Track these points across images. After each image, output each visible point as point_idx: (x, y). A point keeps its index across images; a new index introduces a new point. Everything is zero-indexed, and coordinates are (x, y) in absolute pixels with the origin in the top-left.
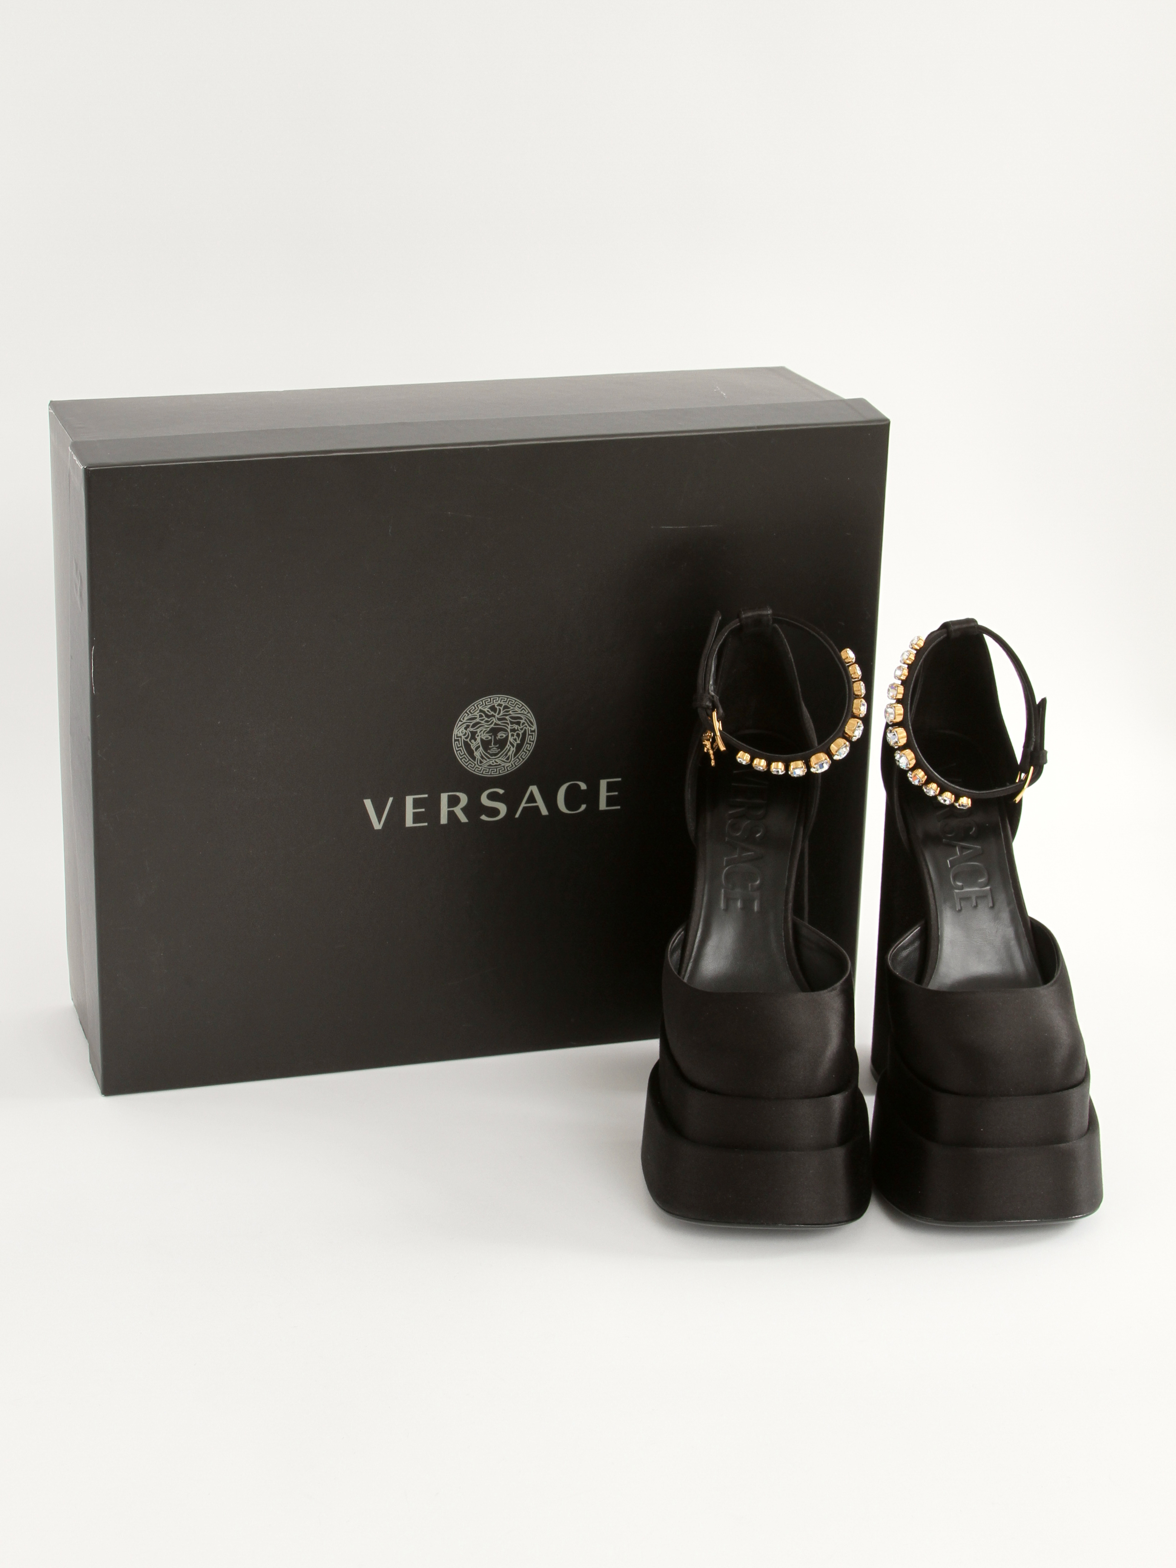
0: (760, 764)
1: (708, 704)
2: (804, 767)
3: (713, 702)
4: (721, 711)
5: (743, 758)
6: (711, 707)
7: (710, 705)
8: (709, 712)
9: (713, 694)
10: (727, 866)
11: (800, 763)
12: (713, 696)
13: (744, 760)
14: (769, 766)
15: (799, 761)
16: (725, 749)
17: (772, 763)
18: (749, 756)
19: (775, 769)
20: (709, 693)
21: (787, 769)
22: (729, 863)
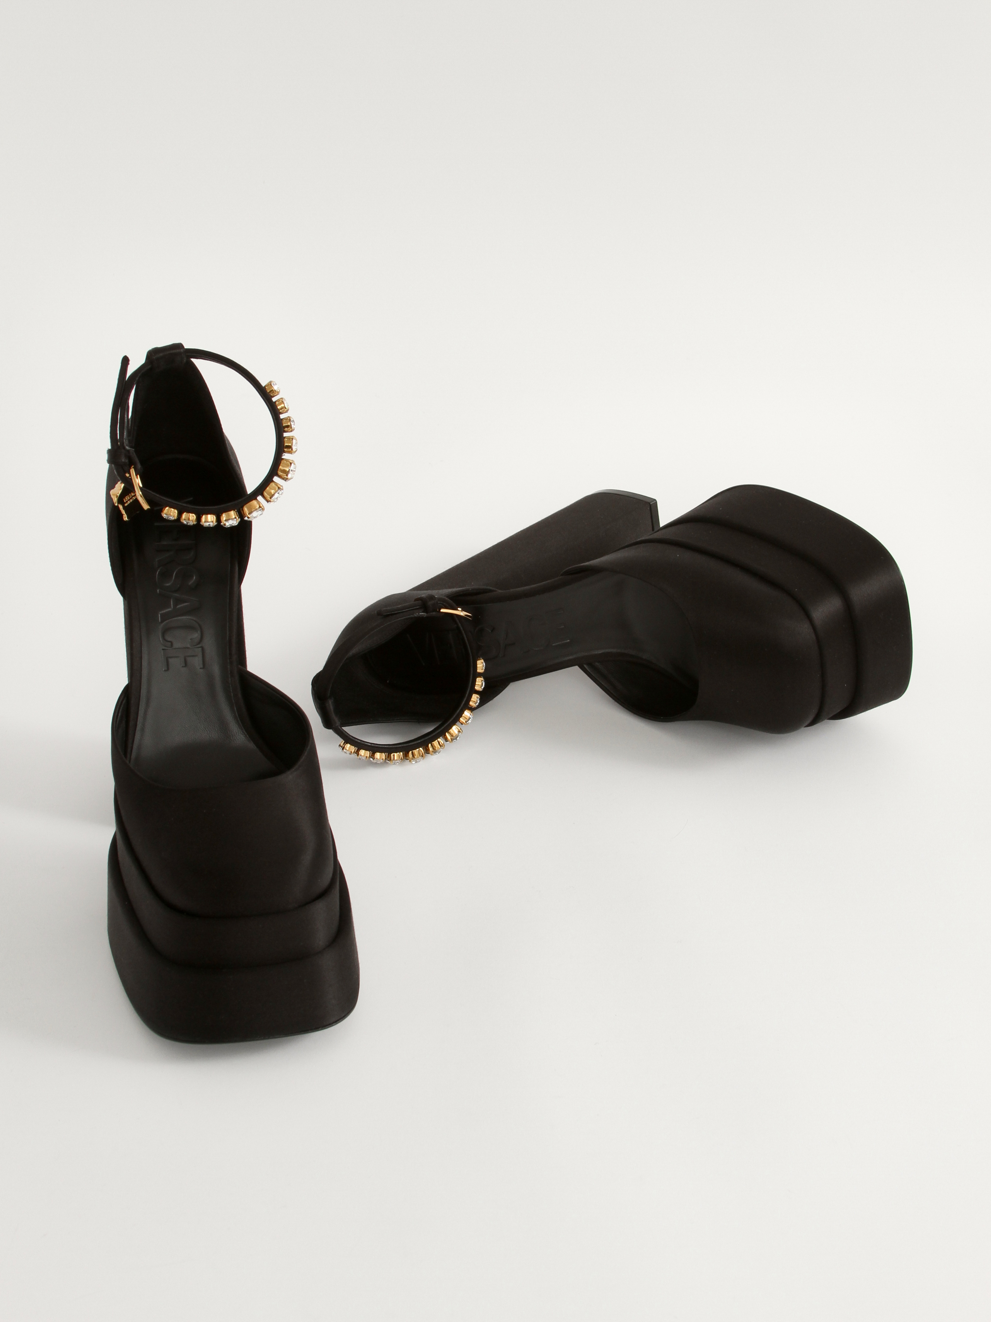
0: (189, 518)
1: (123, 460)
2: (239, 516)
3: (128, 457)
4: (139, 466)
5: (170, 513)
6: (127, 464)
7: (127, 461)
8: (125, 468)
9: (127, 448)
10: (162, 622)
11: (233, 514)
12: (128, 451)
13: (171, 516)
14: (199, 519)
15: (231, 511)
16: (149, 507)
17: (202, 516)
18: (176, 511)
19: (205, 521)
20: (124, 448)
21: (219, 520)
22: (165, 617)
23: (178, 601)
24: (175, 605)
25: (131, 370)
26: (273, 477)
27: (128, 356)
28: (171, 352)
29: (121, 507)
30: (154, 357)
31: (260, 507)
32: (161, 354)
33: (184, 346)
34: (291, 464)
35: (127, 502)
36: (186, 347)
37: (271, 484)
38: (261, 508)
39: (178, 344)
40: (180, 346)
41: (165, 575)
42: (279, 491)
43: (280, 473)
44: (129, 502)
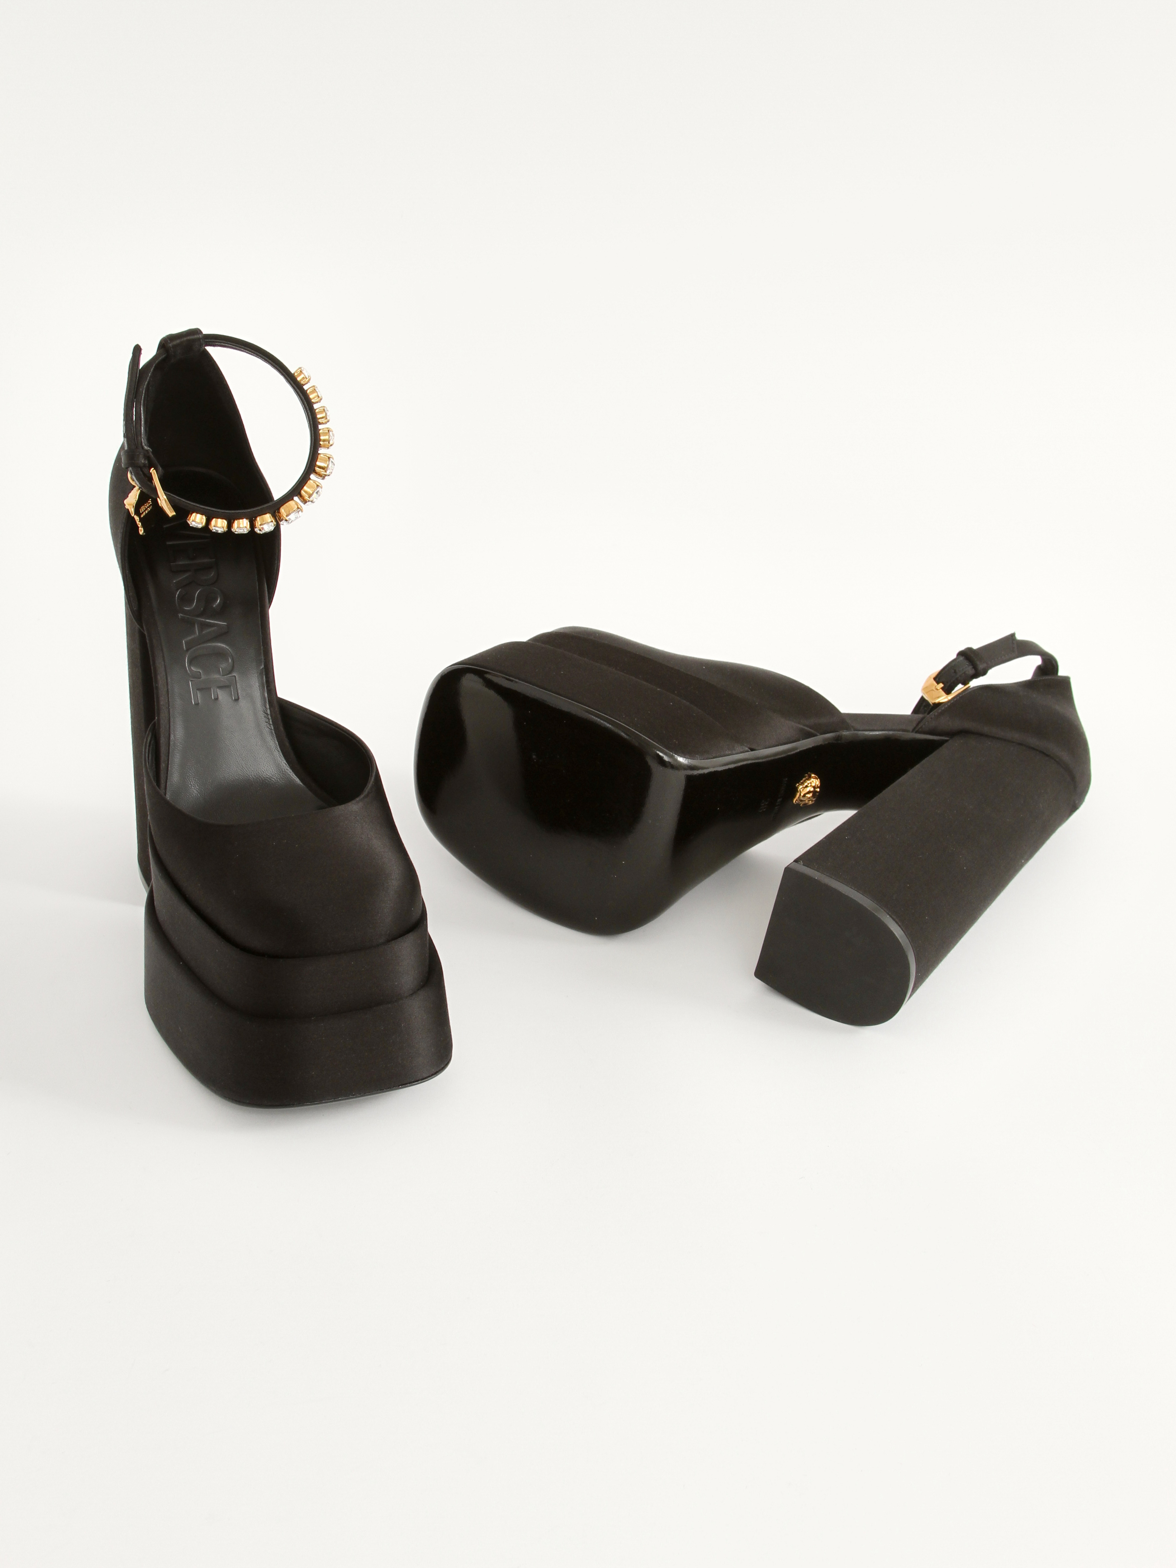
0: (219, 525)
1: (143, 461)
2: (274, 521)
3: (147, 457)
4: (160, 467)
5: (197, 520)
6: (147, 465)
7: (146, 462)
8: (146, 470)
9: (146, 447)
10: (188, 650)
11: (268, 517)
12: (147, 450)
13: (199, 523)
14: (230, 525)
15: (266, 514)
16: (175, 514)
17: (234, 521)
18: (204, 517)
19: (238, 527)
20: (143, 448)
21: (252, 526)
22: (190, 646)
23: (204, 626)
24: (201, 630)
25: (144, 360)
26: (310, 475)
27: (140, 345)
28: (188, 338)
29: (137, 518)
30: (171, 345)
31: (298, 508)
32: (178, 341)
33: (202, 331)
34: (329, 458)
35: (143, 512)
36: (205, 332)
37: (309, 481)
38: (299, 510)
39: (195, 329)
40: (197, 331)
41: (186, 599)
42: (318, 489)
43: (317, 469)
44: (144, 513)
